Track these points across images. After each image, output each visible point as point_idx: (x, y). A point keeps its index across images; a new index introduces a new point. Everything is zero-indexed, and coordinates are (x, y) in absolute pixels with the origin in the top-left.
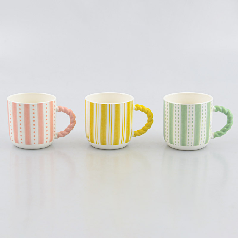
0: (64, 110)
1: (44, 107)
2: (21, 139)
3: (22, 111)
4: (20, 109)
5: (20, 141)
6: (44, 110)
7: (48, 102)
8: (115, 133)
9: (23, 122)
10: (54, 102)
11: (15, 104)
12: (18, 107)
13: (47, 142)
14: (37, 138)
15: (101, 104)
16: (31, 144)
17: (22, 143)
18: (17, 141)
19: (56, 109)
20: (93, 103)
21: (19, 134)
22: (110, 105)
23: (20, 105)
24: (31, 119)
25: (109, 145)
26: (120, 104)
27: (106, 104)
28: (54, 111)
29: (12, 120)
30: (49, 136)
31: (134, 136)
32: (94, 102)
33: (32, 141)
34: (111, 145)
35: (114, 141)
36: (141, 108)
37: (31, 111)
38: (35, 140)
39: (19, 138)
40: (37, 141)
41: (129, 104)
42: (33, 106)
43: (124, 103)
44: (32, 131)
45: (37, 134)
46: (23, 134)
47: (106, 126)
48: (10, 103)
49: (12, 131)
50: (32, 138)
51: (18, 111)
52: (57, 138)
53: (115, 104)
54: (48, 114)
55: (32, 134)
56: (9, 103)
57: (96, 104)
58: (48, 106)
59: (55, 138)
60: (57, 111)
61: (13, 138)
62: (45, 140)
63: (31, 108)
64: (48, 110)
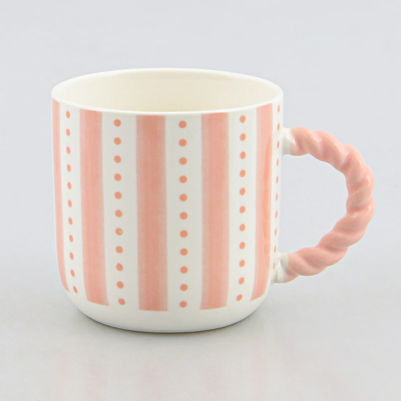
0: (319, 147)
1: (234, 129)
2: (120, 285)
3: (130, 150)
4: (117, 141)
5: (112, 293)
6: (234, 147)
7: (250, 108)
9: (131, 204)
10: (275, 109)
11: (92, 120)
12: (108, 132)
13: (239, 298)
14: (196, 279)
16: (166, 309)
17: (122, 302)
18: (96, 294)
19: (285, 141)
21: (110, 259)
23: (118, 123)
24: (172, 188)
28: (276, 154)
29: (74, 194)
30: (250, 273)
33: (173, 295)
37: (171, 152)
38: (184, 287)
39: (111, 276)
40: (195, 295)
42: (183, 124)
44: (173, 243)
45: (196, 261)
46: (131, 259)
48: (68, 115)
49: (76, 247)
50: (173, 279)
51: (108, 150)
52: (286, 281)
54: (252, 165)
55: (173, 262)
56: (62, 114)
58: (252, 128)
59: (276, 280)
60: (285, 152)
61: (79, 281)
62: (233, 289)
63: (171, 134)
64: (252, 146)
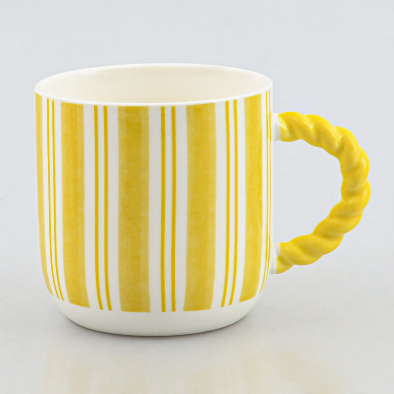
8: (191, 252)
15: (120, 109)
20: (81, 107)
22: (163, 109)
25: (164, 310)
26: (212, 105)
27: (146, 109)
31: (281, 267)
32: (87, 99)
34: (174, 309)
35: (188, 289)
36: (311, 127)
41: (253, 103)
43: (230, 99)
47: (146, 218)
53: (189, 108)
57: (96, 108)
